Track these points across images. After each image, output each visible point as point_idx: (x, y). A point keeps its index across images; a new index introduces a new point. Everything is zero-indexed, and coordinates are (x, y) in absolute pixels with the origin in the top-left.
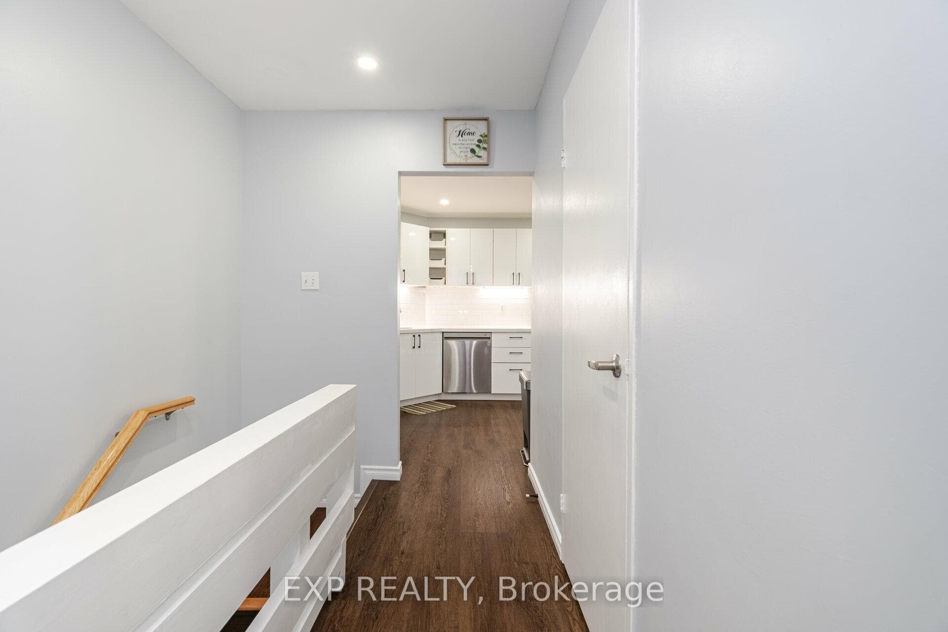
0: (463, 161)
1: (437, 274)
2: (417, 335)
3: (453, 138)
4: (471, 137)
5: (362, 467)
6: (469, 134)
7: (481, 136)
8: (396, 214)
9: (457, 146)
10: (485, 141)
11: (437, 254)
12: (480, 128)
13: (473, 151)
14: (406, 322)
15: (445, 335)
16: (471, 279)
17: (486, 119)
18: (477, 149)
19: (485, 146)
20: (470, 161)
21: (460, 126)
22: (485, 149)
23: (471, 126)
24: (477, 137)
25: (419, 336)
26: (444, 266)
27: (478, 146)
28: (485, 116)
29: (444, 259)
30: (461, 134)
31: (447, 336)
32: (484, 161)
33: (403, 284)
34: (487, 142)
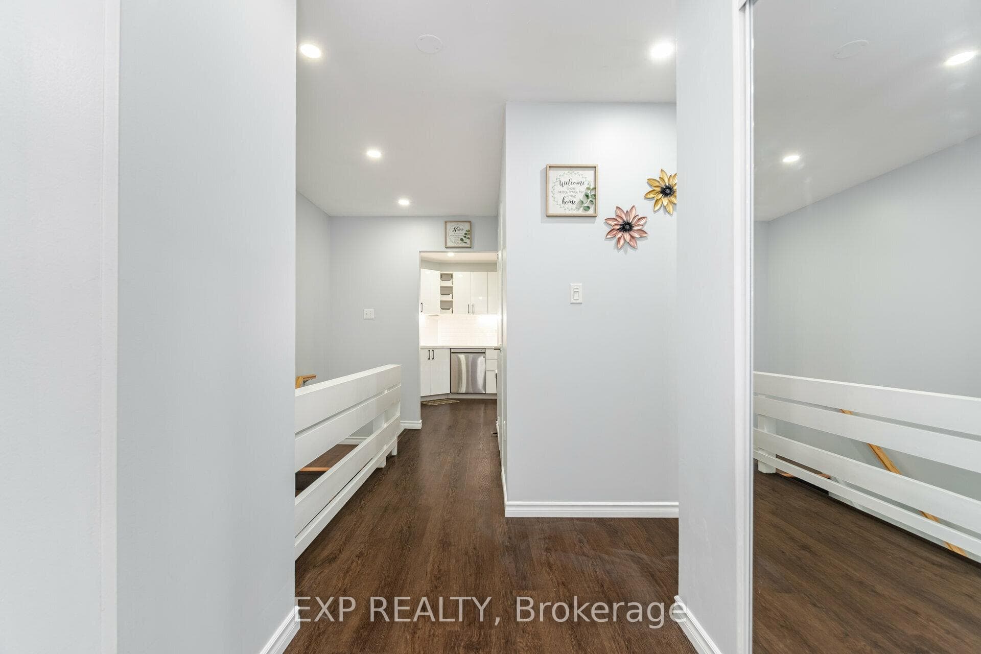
0: (456, 246)
1: (446, 306)
2: (431, 350)
3: (450, 232)
4: (461, 231)
5: (401, 421)
6: (460, 230)
7: (466, 231)
8: (418, 262)
9: (453, 237)
10: (469, 234)
11: (446, 291)
12: (466, 227)
13: (462, 240)
14: (425, 341)
15: (452, 351)
16: (471, 310)
17: (470, 222)
18: (464, 239)
19: (469, 236)
20: (460, 245)
21: (454, 225)
22: (468, 238)
23: (461, 226)
24: (464, 232)
25: (433, 351)
26: (451, 300)
27: (465, 237)
28: (469, 220)
29: (451, 294)
30: (455, 230)
31: (454, 352)
32: (469, 246)
33: (422, 313)
34: (470, 234)
